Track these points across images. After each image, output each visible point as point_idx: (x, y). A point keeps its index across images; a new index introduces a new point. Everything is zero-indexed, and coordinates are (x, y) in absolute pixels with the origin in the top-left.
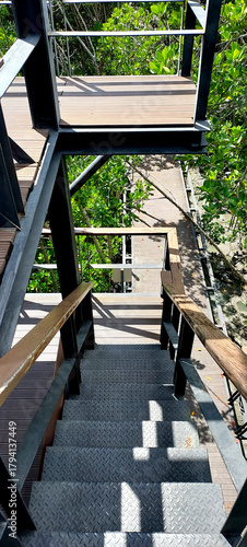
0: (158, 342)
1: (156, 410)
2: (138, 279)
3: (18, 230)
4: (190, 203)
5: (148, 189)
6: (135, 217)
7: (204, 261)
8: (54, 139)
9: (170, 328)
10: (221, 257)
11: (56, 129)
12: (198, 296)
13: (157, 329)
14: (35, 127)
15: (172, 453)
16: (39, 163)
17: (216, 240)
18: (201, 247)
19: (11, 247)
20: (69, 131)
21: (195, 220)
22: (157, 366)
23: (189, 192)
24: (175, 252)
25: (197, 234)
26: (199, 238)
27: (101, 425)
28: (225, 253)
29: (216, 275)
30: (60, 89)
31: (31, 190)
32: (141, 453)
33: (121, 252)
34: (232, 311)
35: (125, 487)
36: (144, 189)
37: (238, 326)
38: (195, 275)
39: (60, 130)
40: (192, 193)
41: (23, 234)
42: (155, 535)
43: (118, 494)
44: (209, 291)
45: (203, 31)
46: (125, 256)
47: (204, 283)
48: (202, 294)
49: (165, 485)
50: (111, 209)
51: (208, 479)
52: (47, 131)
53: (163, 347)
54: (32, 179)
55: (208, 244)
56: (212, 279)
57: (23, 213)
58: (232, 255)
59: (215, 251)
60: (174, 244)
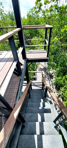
0: (41, 88)
1: (42, 100)
4: (45, 65)
7: (48, 74)
8: (26, 61)
9: (43, 87)
12: (47, 79)
13: (41, 86)
14: (23, 59)
15: (45, 108)
16: (24, 65)
22: (42, 93)
27: (34, 103)
30: (26, 52)
32: (40, 108)
34: (52, 81)
35: (38, 114)
37: (53, 84)
38: (46, 76)
39: (27, 59)
41: (22, 77)
42: (43, 122)
43: (37, 115)
45: (48, 45)
49: (44, 114)
51: (51, 112)
52: (25, 59)
53: (42, 89)
54: (23, 68)
56: (49, 77)
57: (22, 74)
58: (52, 73)
60: (44, 74)
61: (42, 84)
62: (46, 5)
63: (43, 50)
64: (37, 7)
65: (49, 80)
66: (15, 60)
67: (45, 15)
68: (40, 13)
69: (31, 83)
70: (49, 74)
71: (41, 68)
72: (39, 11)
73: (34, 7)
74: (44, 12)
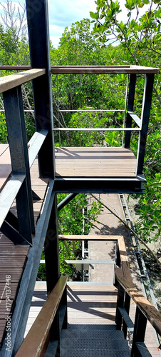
0: (113, 323)
2: (93, 268)
3: (31, 246)
4: (126, 215)
5: (100, 207)
6: (92, 225)
7: (137, 255)
8: (52, 184)
9: (123, 311)
10: (149, 252)
11: (53, 178)
12: (135, 282)
13: (113, 312)
14: (40, 177)
16: (43, 200)
17: (145, 240)
18: (135, 245)
19: (27, 258)
20: (61, 179)
21: (130, 226)
23: (124, 207)
24: (124, 253)
25: (132, 235)
26: (133, 239)
28: (152, 250)
29: (147, 265)
31: (39, 218)
33: (81, 247)
36: (98, 207)
38: (132, 266)
39: (56, 179)
40: (127, 208)
41: (33, 248)
44: (142, 277)
45: (140, 129)
46: (84, 251)
47: (139, 272)
48: (138, 280)
50: (76, 220)
52: (48, 179)
53: (117, 327)
54: (39, 210)
55: (139, 242)
56: (145, 269)
57: (34, 233)
58: (156, 251)
59: (145, 248)
60: (123, 247)
61: (114, 299)
62: (131, 9)
63: (122, 148)
64: (100, 13)
65: (146, 288)
66: (15, 173)
67: (126, 39)
68: (109, 32)
69: (65, 293)
70: (144, 257)
71: (106, 227)
72: (107, 25)
73: (91, 14)
74: (123, 30)
